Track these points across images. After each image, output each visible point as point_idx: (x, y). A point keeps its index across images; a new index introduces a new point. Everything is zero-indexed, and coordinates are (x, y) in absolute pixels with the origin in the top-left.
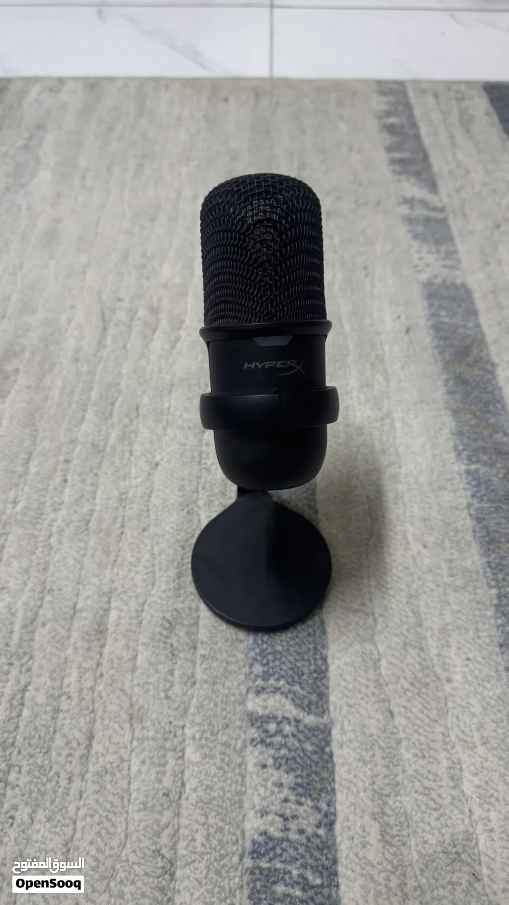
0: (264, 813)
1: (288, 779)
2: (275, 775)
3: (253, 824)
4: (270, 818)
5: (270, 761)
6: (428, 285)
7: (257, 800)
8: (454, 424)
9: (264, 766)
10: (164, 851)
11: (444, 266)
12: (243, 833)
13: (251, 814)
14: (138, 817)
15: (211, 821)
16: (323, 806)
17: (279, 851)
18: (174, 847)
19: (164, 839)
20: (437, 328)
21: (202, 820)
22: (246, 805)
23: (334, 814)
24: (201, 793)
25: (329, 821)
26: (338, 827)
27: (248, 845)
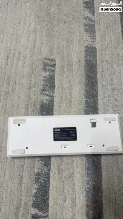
0: (38, 168)
1: (43, 163)
2: (41, 162)
3: (36, 170)
4: (39, 169)
5: (40, 160)
6: (86, 47)
7: (37, 166)
8: (85, 88)
9: (39, 160)
10: (21, 175)
11: (91, 41)
12: (34, 172)
13: (36, 169)
14: (16, 169)
15: (29, 170)
16: (49, 168)
17: (40, 175)
18: (22, 174)
19: (21, 172)
20: (86, 61)
21: (27, 170)
22: (35, 167)
23: (50, 169)
24: (27, 165)
25: (49, 170)
26: (51, 171)
27: (35, 174)
